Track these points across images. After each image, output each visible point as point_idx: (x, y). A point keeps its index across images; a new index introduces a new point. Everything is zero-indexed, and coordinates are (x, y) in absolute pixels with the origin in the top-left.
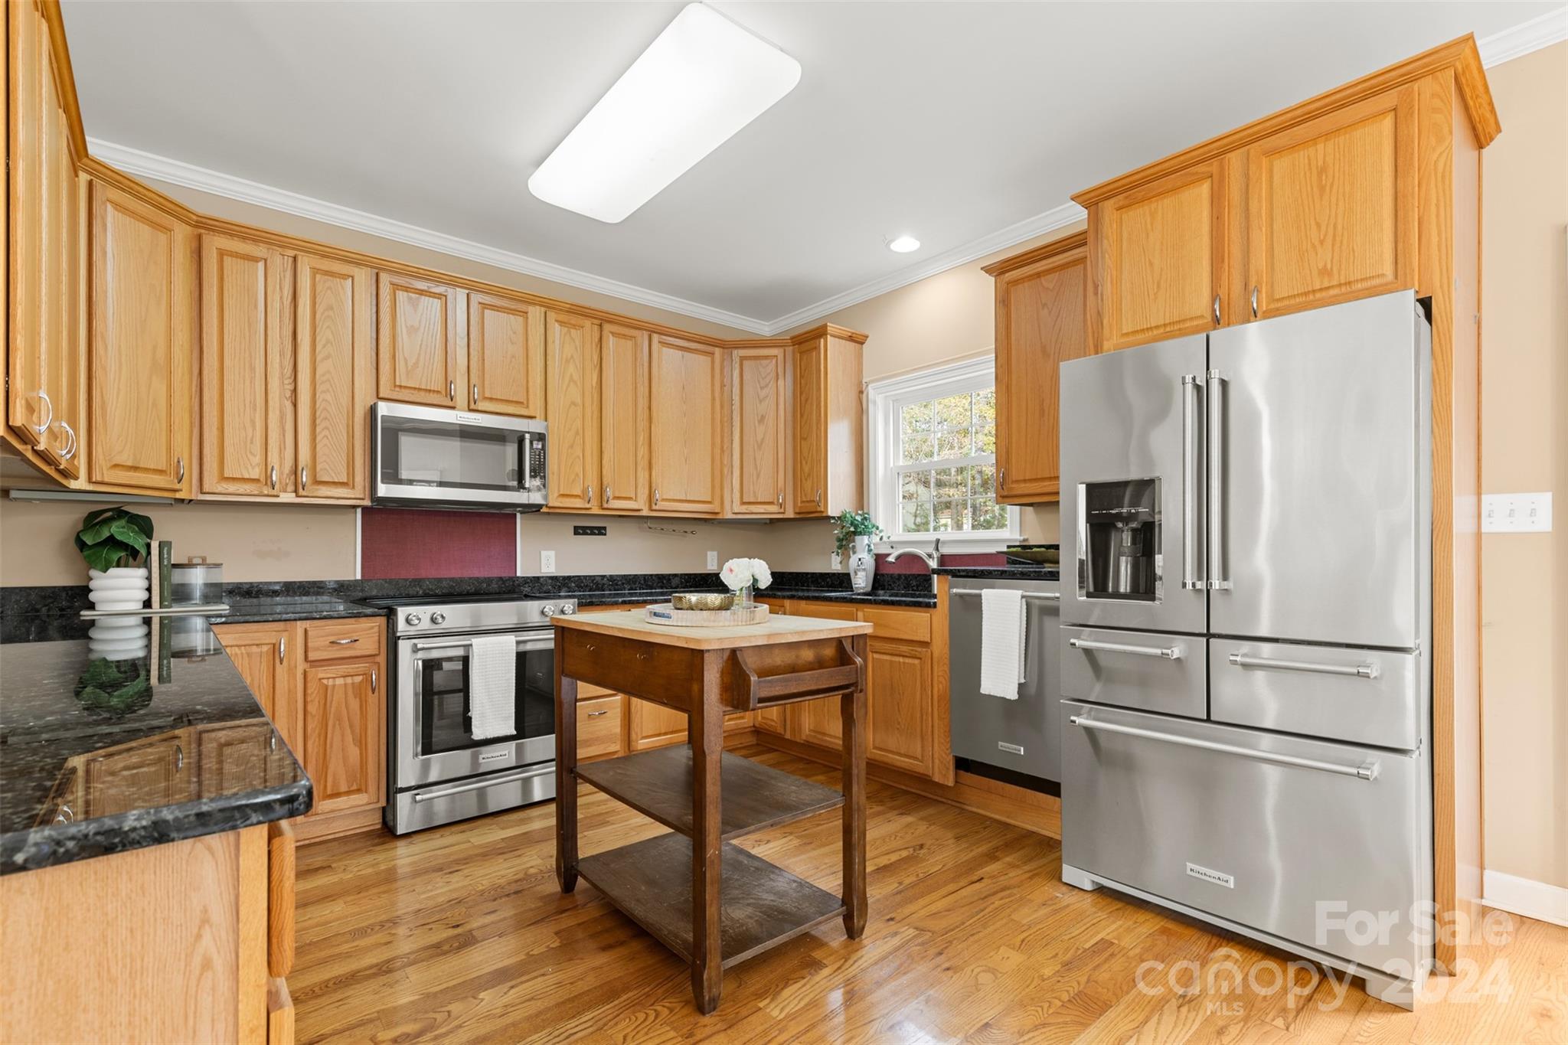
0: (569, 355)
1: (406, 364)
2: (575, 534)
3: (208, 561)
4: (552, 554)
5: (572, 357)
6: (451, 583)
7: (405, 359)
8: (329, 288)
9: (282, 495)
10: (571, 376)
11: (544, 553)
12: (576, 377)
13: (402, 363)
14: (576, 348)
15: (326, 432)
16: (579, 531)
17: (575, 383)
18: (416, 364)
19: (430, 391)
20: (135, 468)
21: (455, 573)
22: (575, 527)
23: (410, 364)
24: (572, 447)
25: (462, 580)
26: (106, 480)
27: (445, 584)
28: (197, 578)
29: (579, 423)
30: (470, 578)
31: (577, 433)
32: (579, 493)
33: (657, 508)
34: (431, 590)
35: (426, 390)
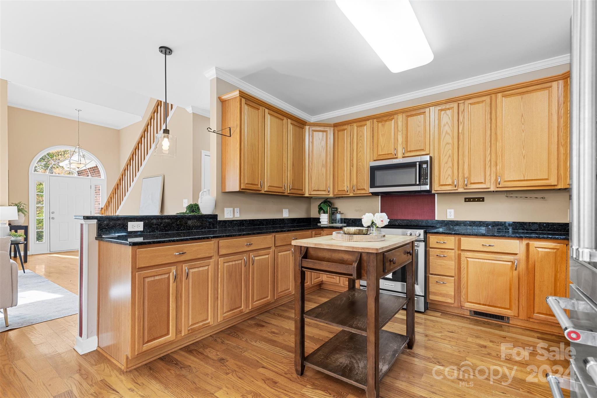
0: (445, 123)
1: (381, 147)
2: (465, 202)
3: (341, 212)
4: (452, 211)
5: (447, 123)
6: (408, 221)
7: (381, 145)
8: (361, 131)
9: (350, 194)
10: (447, 131)
11: (448, 211)
12: (449, 131)
13: (380, 147)
14: (449, 118)
15: (360, 174)
16: (468, 200)
17: (449, 134)
18: (384, 146)
19: (389, 154)
20: (318, 191)
21: (410, 218)
22: (465, 198)
23: (382, 146)
24: (446, 163)
25: (412, 220)
26: (312, 194)
27: (405, 221)
28: (339, 216)
29: (450, 152)
30: (415, 220)
31: (449, 156)
32: (451, 183)
33: (500, 186)
34: (401, 223)
35: (387, 154)
